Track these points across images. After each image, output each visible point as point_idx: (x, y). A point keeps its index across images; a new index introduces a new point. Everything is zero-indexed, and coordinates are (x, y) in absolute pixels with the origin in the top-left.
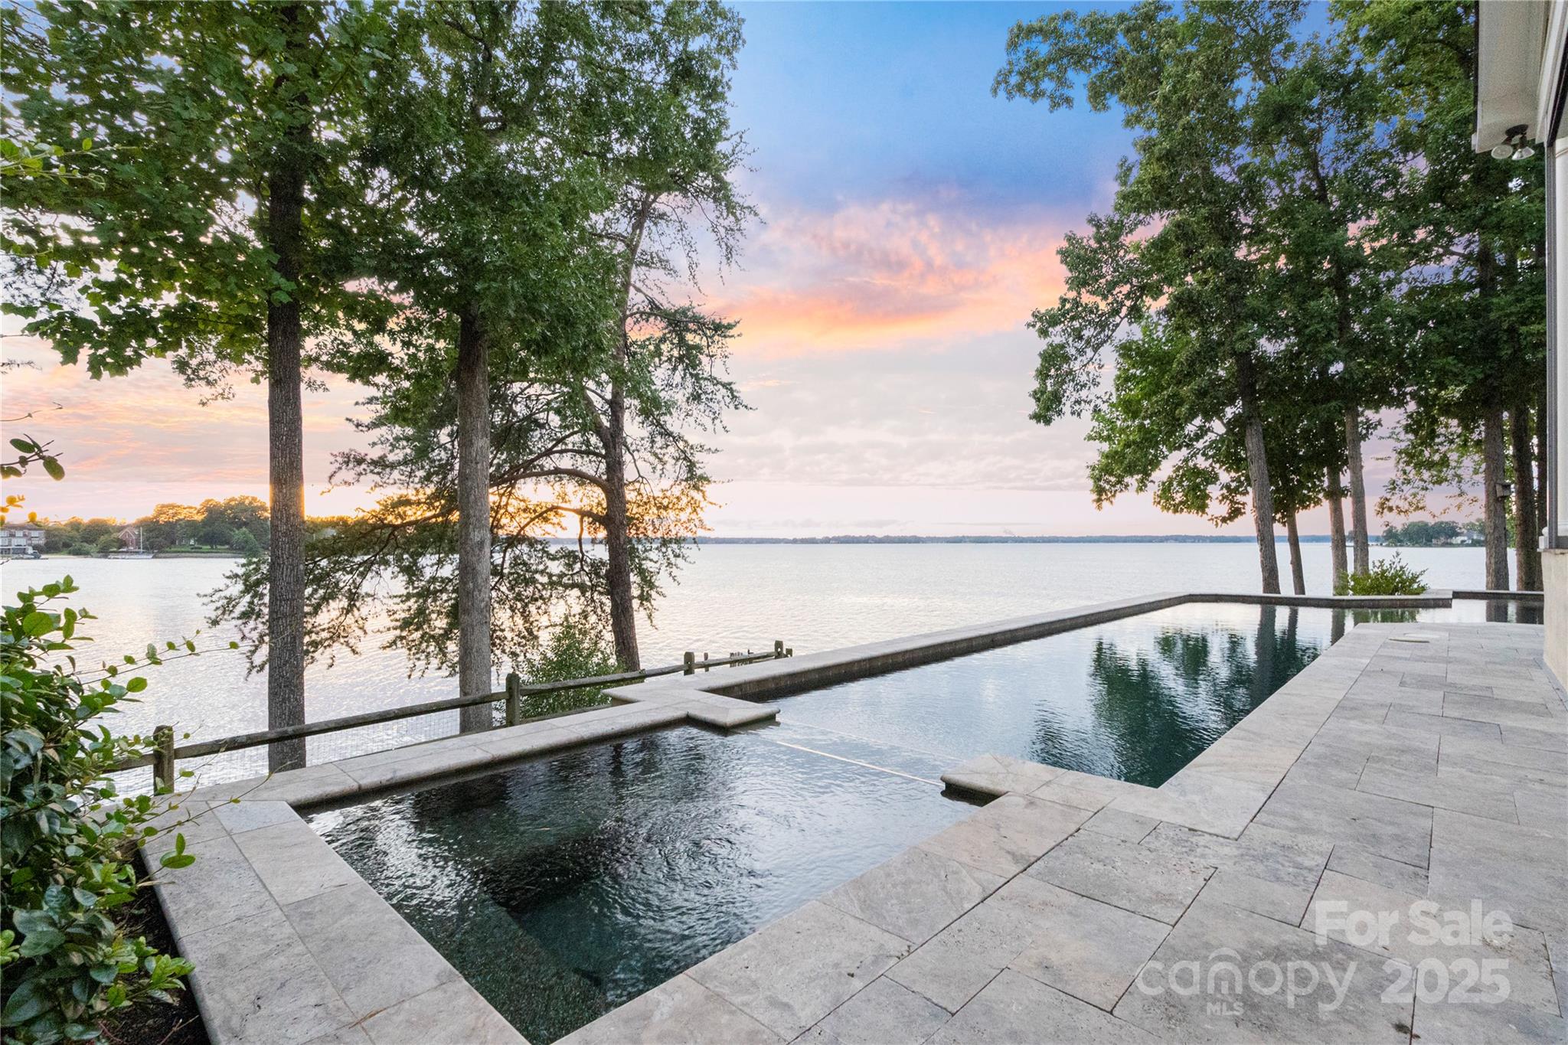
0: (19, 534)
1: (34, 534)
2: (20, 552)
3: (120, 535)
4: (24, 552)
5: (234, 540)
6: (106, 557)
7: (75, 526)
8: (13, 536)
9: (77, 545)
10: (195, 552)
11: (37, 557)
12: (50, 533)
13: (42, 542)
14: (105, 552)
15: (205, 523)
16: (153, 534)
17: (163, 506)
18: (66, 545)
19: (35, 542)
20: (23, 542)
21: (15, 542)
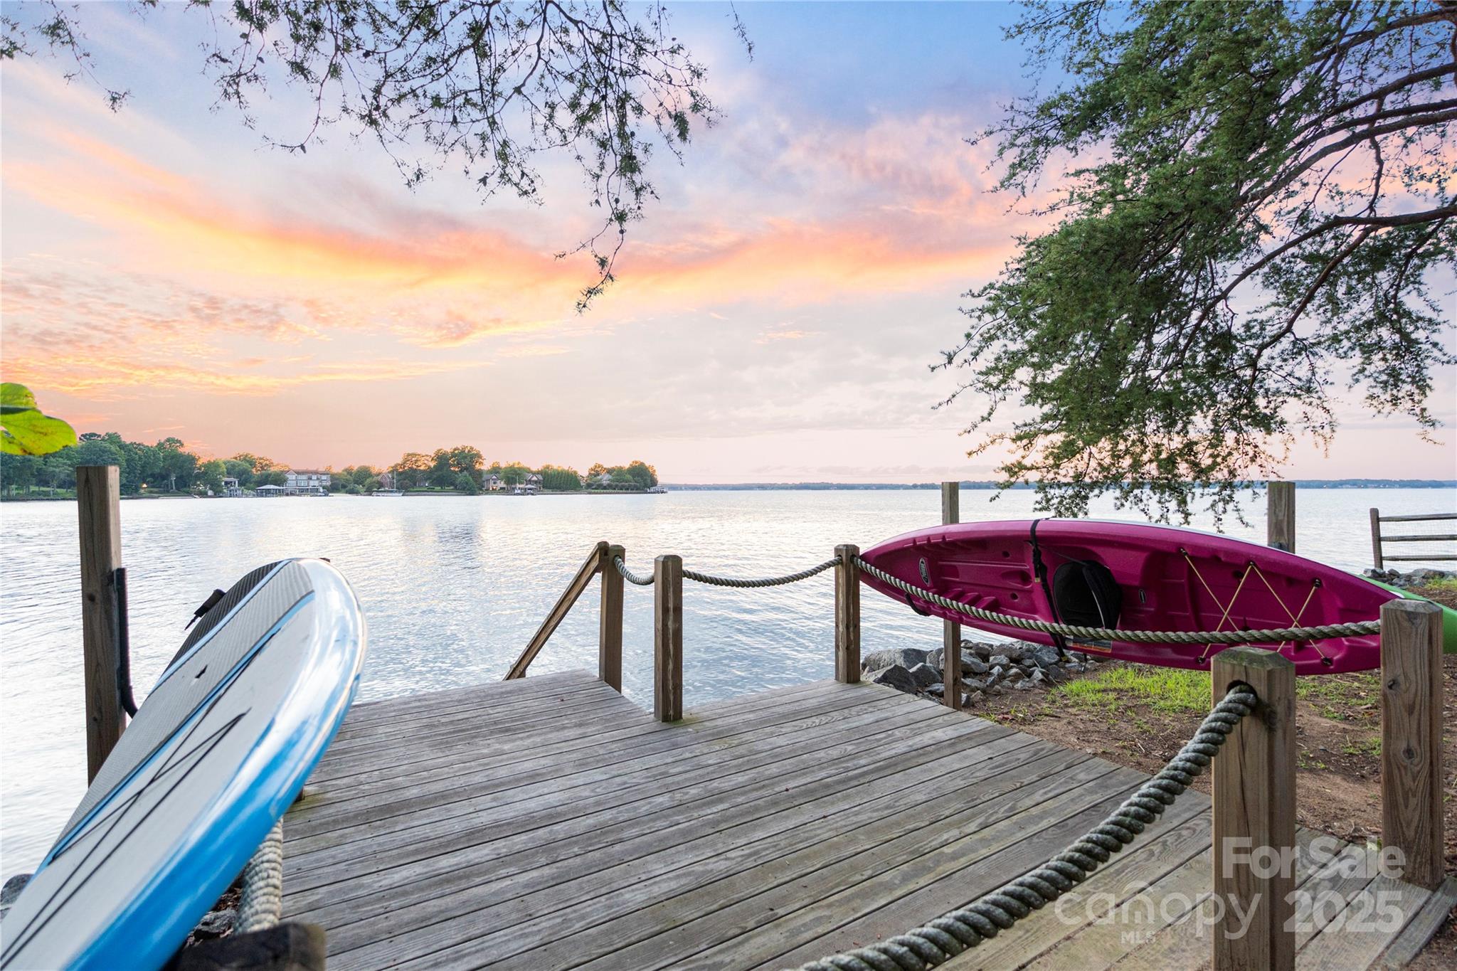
0: (314, 477)
1: (324, 477)
2: (314, 492)
3: (379, 478)
4: (317, 490)
5: (457, 482)
6: (370, 495)
7: (349, 471)
8: (310, 479)
9: (351, 486)
10: (430, 491)
11: (326, 495)
12: (333, 477)
13: (329, 483)
14: (369, 492)
15: (437, 468)
16: (403, 476)
17: (409, 455)
18: (344, 487)
19: (324, 484)
20: (316, 483)
21: (312, 483)
